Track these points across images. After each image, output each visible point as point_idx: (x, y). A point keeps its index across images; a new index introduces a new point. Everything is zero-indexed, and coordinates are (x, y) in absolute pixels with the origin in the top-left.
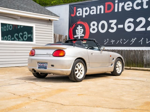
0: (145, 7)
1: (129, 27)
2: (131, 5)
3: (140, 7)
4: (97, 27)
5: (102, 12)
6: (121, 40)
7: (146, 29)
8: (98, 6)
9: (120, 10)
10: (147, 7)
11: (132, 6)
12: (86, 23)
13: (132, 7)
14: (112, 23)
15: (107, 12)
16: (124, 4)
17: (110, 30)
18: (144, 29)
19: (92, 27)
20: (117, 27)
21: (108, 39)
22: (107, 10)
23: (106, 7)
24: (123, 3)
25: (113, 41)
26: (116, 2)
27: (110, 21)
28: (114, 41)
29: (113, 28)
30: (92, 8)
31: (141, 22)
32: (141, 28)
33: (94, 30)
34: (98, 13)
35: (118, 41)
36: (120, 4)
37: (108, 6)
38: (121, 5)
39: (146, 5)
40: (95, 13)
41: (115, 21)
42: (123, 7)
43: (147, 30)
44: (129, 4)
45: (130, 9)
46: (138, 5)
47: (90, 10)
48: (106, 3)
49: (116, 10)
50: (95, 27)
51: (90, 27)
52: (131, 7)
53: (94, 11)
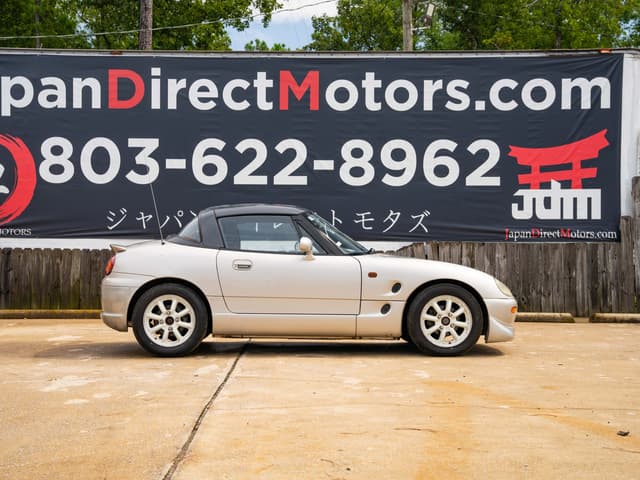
0: (264, 105)
1: (210, 170)
2: (213, 92)
3: (244, 105)
4: (75, 159)
5: (96, 103)
6: (181, 213)
7: (271, 180)
8: (74, 79)
9: (172, 104)
10: (269, 106)
11: (216, 96)
12: (18, 140)
13: (219, 100)
14: (140, 149)
15: (115, 104)
16: (189, 84)
17: (133, 177)
18: (262, 180)
19: (50, 160)
20: (162, 165)
21: (124, 211)
22: (119, 99)
23: (113, 88)
24: (183, 83)
25: (144, 218)
26: (153, 74)
27: (133, 143)
28: (151, 216)
29: (143, 170)
30: (45, 81)
31: (251, 154)
32: (254, 174)
33: (57, 169)
34: (77, 103)
35: (168, 218)
36: (172, 82)
37: (119, 83)
38: (175, 86)
39: (268, 100)
40: (61, 103)
41: (151, 144)
42: (183, 95)
43: (275, 183)
44: (203, 89)
45: (211, 105)
46: (238, 95)
47: (38, 88)
48: (111, 72)
49: (156, 104)
50: (63, 160)
51: (39, 159)
52: (214, 99)
53: (56, 94)
